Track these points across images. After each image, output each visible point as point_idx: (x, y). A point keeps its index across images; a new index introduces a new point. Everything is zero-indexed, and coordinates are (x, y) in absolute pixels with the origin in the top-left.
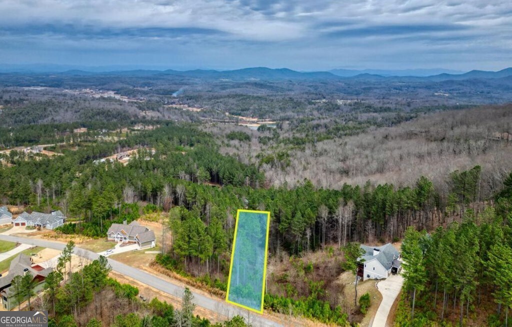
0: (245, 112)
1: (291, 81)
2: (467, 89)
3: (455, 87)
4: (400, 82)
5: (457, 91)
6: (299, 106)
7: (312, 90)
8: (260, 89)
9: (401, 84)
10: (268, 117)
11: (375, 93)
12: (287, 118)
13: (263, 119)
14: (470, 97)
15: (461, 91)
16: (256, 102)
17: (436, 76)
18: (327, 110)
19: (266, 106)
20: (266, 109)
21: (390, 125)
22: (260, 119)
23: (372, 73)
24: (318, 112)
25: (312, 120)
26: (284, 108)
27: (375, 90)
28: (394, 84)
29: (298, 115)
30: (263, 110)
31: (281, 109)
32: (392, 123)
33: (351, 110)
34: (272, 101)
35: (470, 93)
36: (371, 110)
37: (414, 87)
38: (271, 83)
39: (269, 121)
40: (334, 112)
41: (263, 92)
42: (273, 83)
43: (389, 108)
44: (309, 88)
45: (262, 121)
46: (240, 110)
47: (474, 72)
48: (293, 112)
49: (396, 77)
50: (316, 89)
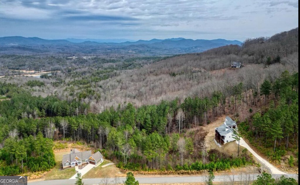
0: (23, 67)
1: (43, 46)
2: (141, 49)
3: (136, 48)
4: (109, 46)
5: (138, 50)
6: (60, 61)
7: (61, 51)
8: (23, 51)
9: (109, 47)
10: (42, 69)
11: (99, 52)
12: (56, 69)
13: (38, 70)
14: (144, 53)
15: (139, 50)
16: (28, 60)
17: (124, 43)
18: (80, 63)
19: (37, 62)
20: (39, 64)
21: (121, 69)
22: (37, 71)
23: (91, 41)
24: (75, 64)
25: (75, 69)
26: (51, 63)
27: (99, 50)
28: (105, 47)
29: (63, 67)
30: (36, 65)
31: (49, 63)
32: (122, 68)
33: (94, 62)
34: (40, 58)
35: (143, 51)
36: (105, 61)
37: (118, 49)
38: (30, 47)
39: (44, 72)
40: (84, 63)
41: (27, 53)
42: (31, 47)
43: (114, 60)
44: (59, 50)
45: (39, 72)
46: (18, 66)
47: (140, 41)
48: (59, 65)
49: (105, 43)
50: (63, 50)
